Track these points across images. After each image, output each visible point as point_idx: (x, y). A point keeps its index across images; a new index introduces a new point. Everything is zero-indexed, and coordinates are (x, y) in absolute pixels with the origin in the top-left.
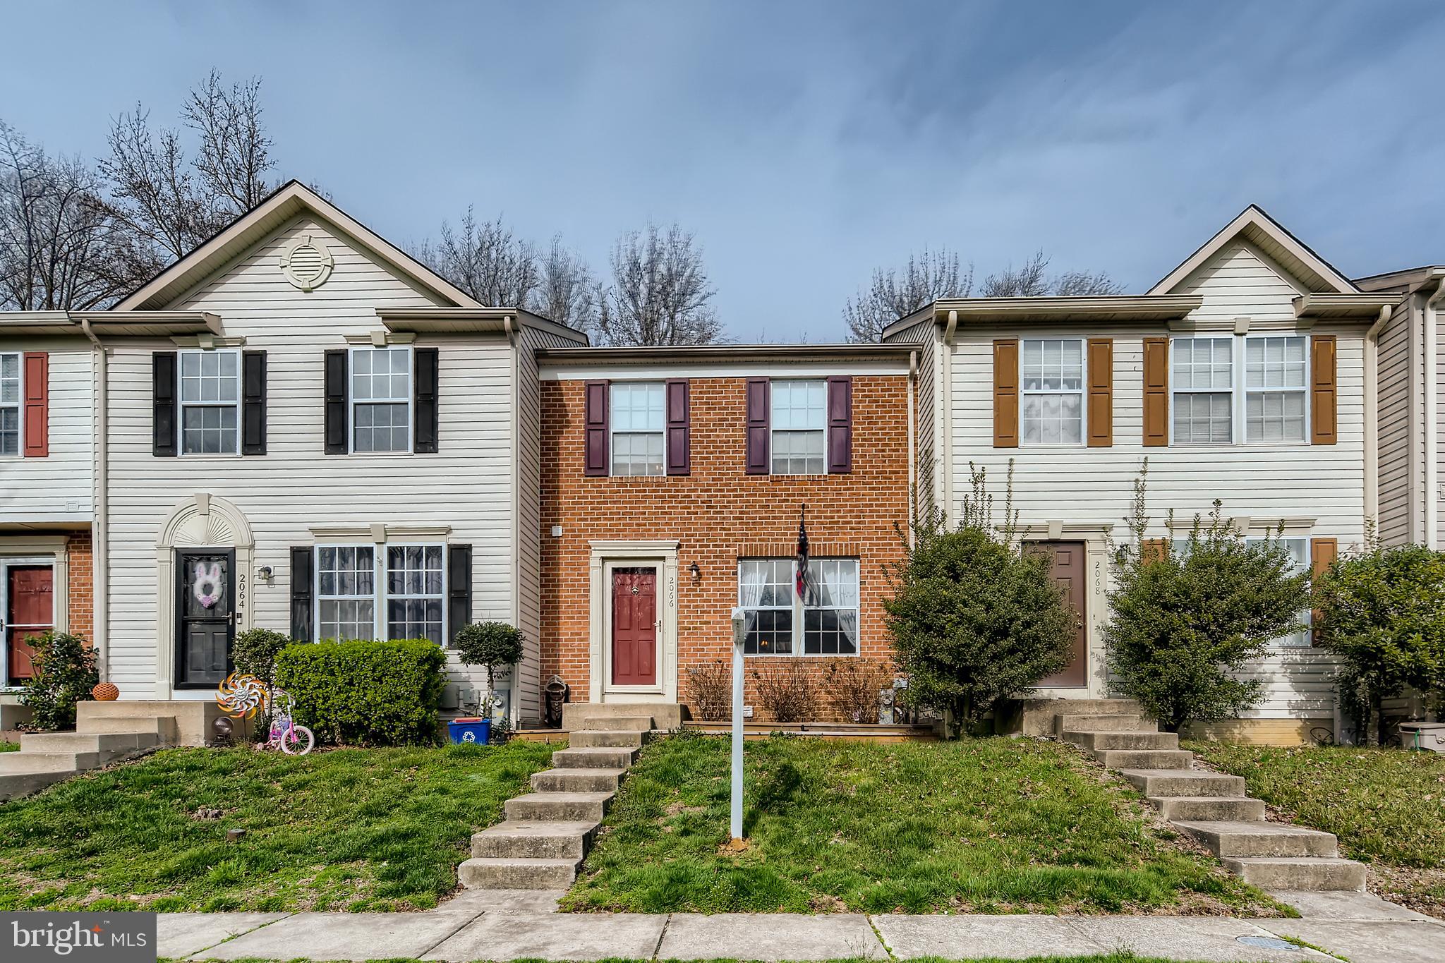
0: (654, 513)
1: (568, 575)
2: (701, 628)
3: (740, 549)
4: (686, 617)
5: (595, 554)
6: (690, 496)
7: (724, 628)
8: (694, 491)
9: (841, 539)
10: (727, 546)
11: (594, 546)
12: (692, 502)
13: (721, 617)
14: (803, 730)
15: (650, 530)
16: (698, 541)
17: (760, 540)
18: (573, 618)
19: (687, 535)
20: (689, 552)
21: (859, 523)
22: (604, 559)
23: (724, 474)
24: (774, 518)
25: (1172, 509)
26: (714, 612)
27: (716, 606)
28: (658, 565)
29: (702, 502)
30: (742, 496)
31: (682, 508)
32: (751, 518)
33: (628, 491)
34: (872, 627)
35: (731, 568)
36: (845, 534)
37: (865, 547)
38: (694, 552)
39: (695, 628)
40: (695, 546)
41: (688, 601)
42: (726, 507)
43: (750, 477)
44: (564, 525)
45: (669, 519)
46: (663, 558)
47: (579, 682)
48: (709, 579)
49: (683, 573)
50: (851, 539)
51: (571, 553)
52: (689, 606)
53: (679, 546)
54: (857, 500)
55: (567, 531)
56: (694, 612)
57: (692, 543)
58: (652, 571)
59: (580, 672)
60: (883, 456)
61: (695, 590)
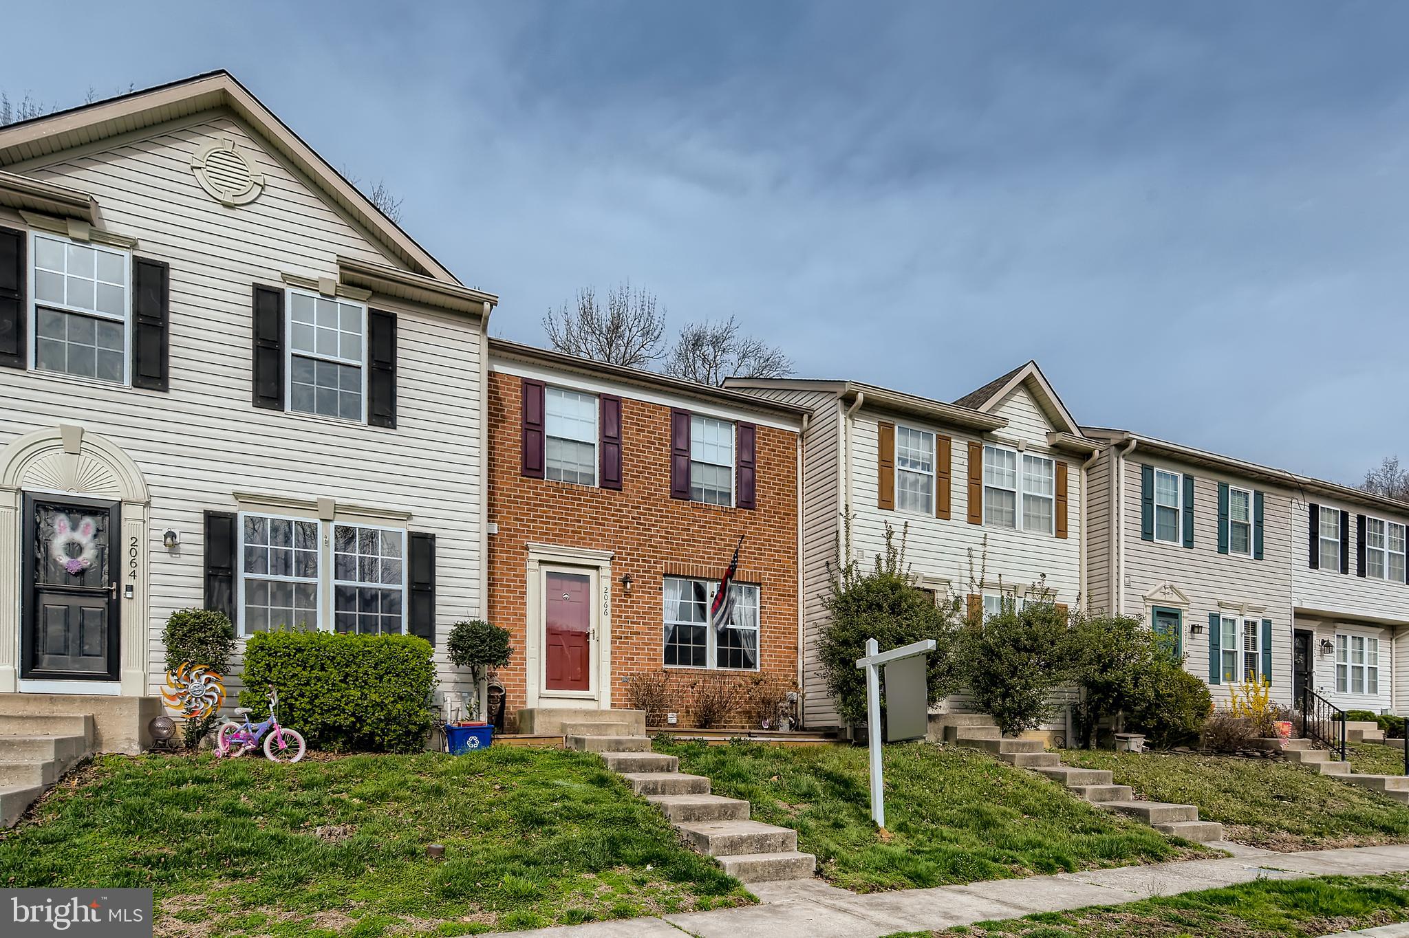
0: (589, 523)
1: (504, 574)
2: (631, 638)
3: (666, 566)
4: (618, 627)
5: (531, 556)
6: (621, 511)
7: (652, 639)
8: (626, 506)
9: (747, 567)
10: (654, 563)
11: (531, 548)
12: (624, 516)
13: (649, 629)
14: (750, 736)
15: (585, 539)
16: (629, 554)
17: (682, 560)
18: (509, 619)
19: (619, 548)
20: (621, 564)
21: (761, 554)
22: (541, 562)
23: (652, 494)
24: (694, 541)
25: (1000, 575)
26: (644, 623)
27: (645, 618)
28: (592, 574)
29: (633, 518)
30: (667, 517)
31: (614, 521)
32: (675, 539)
33: (563, 497)
34: (770, 646)
35: (658, 583)
36: (750, 563)
37: (766, 575)
38: (626, 565)
39: (626, 638)
40: (626, 559)
41: (620, 611)
42: (653, 525)
43: (674, 500)
44: (499, 523)
45: (603, 530)
46: (597, 568)
47: (515, 686)
48: (638, 592)
49: (615, 584)
50: (755, 568)
51: (507, 552)
52: (621, 617)
53: (613, 558)
54: (759, 534)
55: (502, 529)
56: (625, 622)
57: (624, 556)
58: (586, 579)
59: (516, 675)
60: (779, 499)
61: (627, 601)
